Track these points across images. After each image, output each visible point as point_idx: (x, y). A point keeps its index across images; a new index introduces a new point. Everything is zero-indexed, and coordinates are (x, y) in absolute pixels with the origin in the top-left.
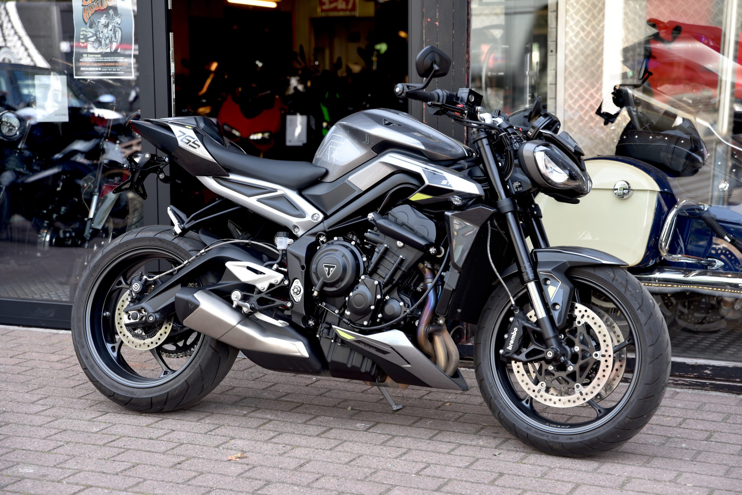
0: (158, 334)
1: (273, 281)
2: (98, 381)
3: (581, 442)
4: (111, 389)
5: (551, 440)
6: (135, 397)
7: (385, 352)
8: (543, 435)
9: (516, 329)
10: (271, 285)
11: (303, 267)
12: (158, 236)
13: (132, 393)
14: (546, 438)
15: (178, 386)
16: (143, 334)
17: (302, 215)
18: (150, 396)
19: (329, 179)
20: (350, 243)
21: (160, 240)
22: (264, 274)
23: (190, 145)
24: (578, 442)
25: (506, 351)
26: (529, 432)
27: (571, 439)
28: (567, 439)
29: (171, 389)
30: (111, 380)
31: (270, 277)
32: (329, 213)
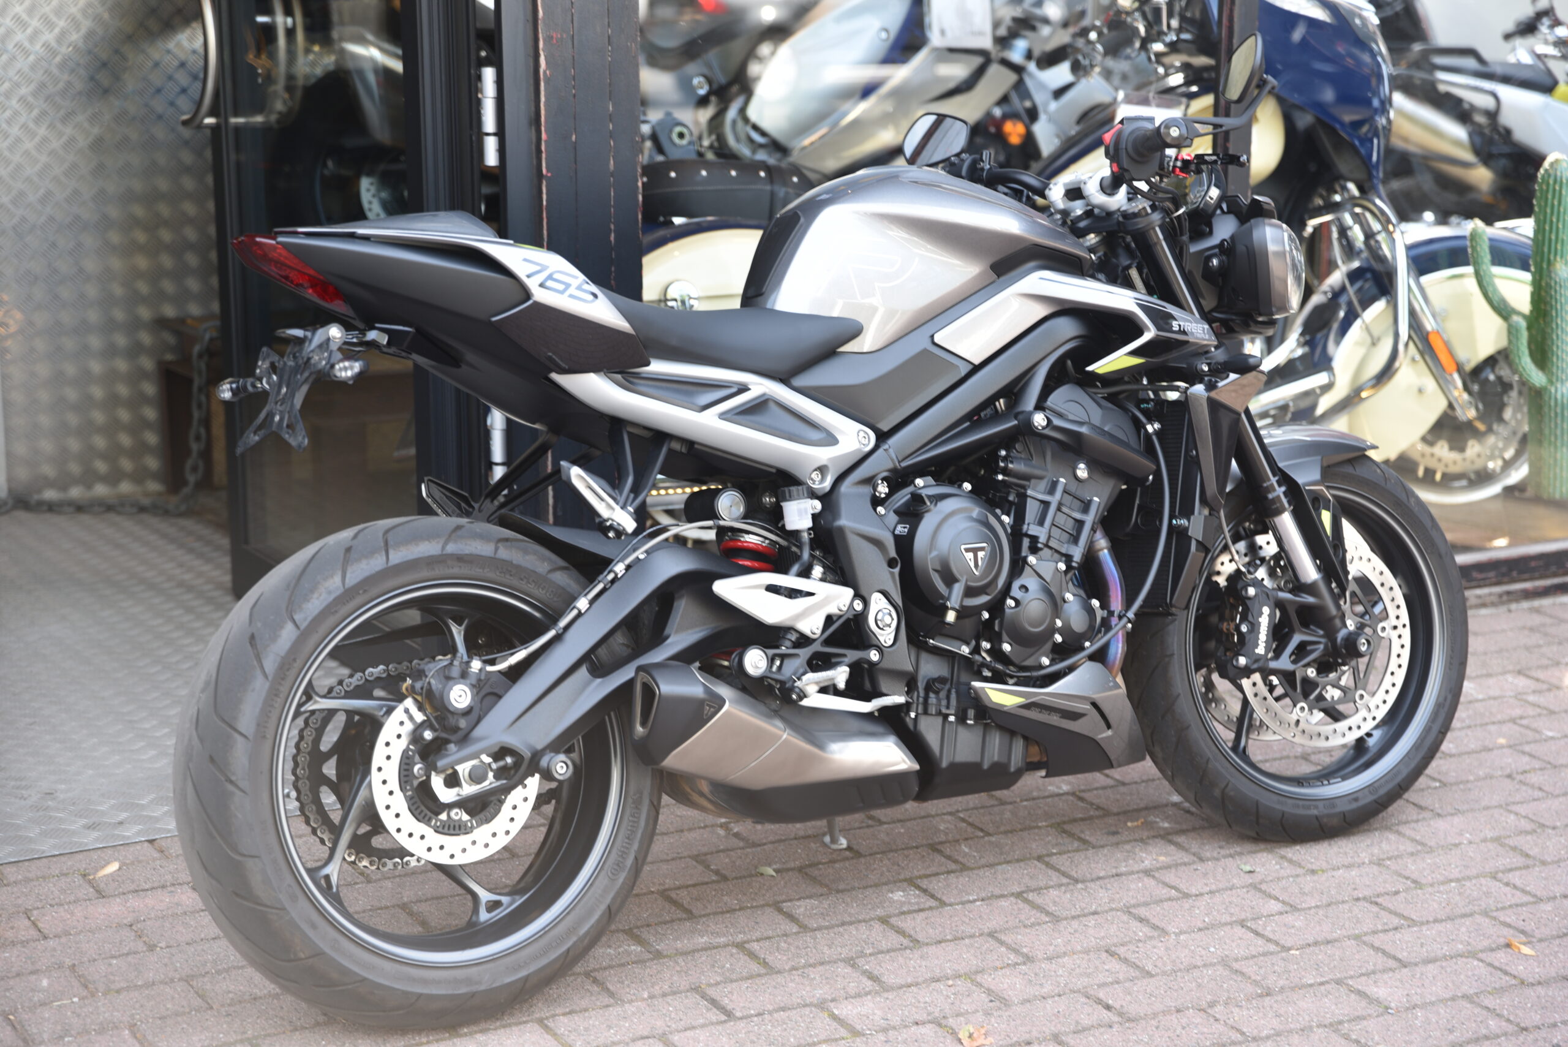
0: (506, 808)
1: (833, 609)
2: (365, 979)
3: (1375, 801)
4: (410, 989)
5: (1326, 812)
6: (483, 987)
7: (1074, 716)
8: (1309, 808)
9: (1266, 610)
10: (829, 620)
11: (891, 563)
12: (451, 548)
13: (468, 981)
14: (1315, 812)
15: (592, 927)
16: (465, 817)
17: (831, 440)
18: (523, 973)
19: (866, 343)
20: (960, 486)
21: (460, 559)
22: (812, 594)
23: (571, 296)
24: (1370, 803)
25: (1254, 658)
26: (1285, 809)
27: (1356, 800)
28: (1350, 802)
29: (574, 939)
30: (398, 966)
31: (827, 601)
32: (885, 426)
